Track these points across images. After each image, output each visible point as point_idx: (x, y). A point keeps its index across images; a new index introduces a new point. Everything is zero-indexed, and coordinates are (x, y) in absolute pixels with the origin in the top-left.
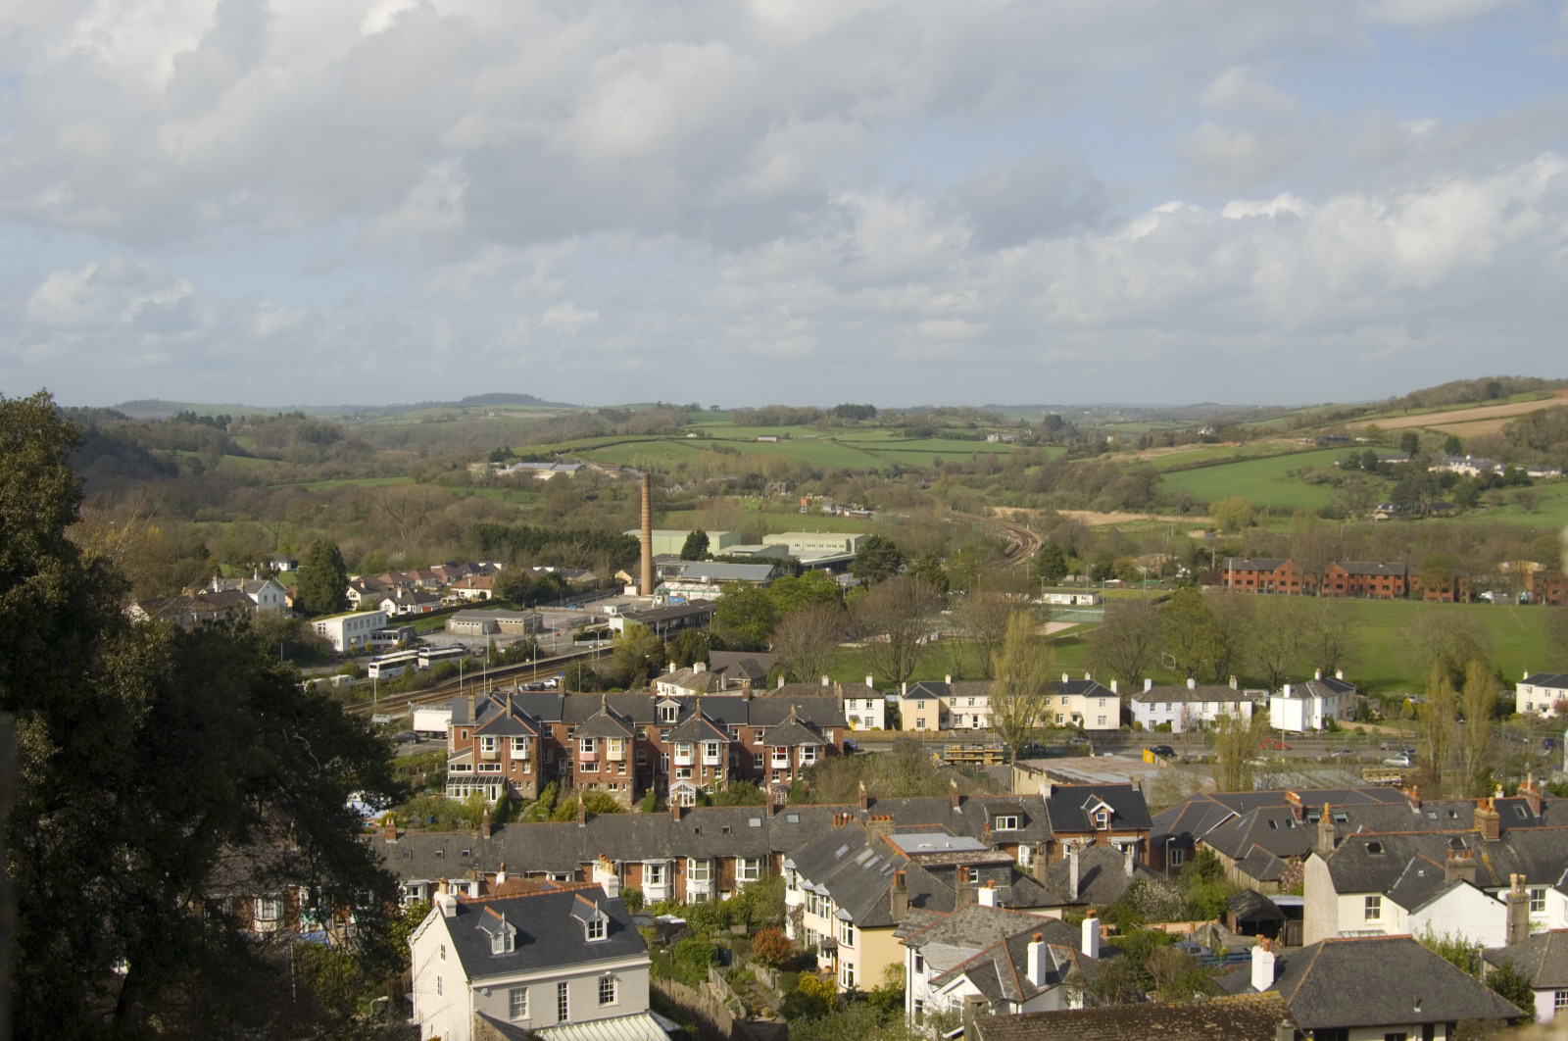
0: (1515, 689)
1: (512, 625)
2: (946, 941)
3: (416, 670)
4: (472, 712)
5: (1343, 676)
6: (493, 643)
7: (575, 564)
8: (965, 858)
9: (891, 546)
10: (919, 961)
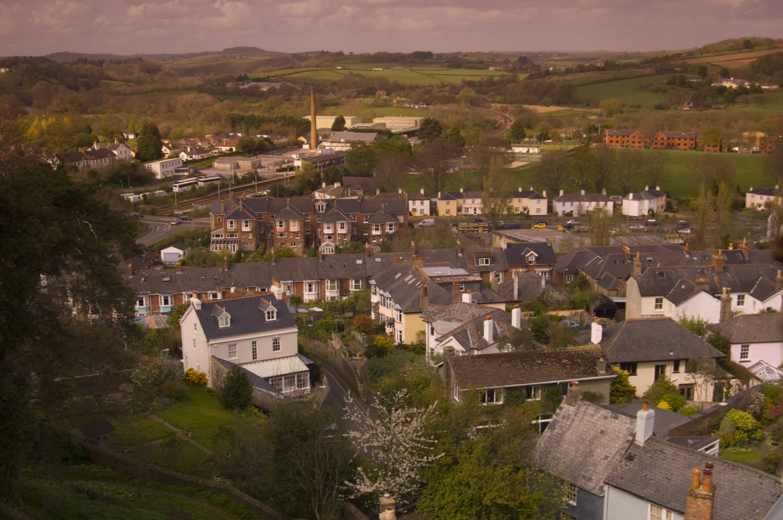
0: (745, 196)
1: (246, 164)
2: (446, 320)
3: (197, 187)
4: (222, 208)
5: (660, 189)
6: (235, 174)
7: (278, 133)
8: (458, 279)
9: (437, 123)
10: (432, 329)
